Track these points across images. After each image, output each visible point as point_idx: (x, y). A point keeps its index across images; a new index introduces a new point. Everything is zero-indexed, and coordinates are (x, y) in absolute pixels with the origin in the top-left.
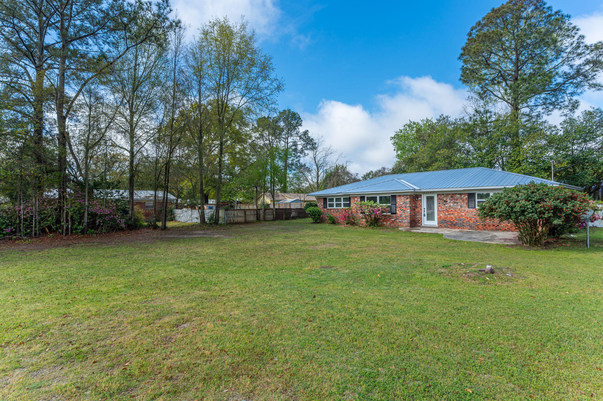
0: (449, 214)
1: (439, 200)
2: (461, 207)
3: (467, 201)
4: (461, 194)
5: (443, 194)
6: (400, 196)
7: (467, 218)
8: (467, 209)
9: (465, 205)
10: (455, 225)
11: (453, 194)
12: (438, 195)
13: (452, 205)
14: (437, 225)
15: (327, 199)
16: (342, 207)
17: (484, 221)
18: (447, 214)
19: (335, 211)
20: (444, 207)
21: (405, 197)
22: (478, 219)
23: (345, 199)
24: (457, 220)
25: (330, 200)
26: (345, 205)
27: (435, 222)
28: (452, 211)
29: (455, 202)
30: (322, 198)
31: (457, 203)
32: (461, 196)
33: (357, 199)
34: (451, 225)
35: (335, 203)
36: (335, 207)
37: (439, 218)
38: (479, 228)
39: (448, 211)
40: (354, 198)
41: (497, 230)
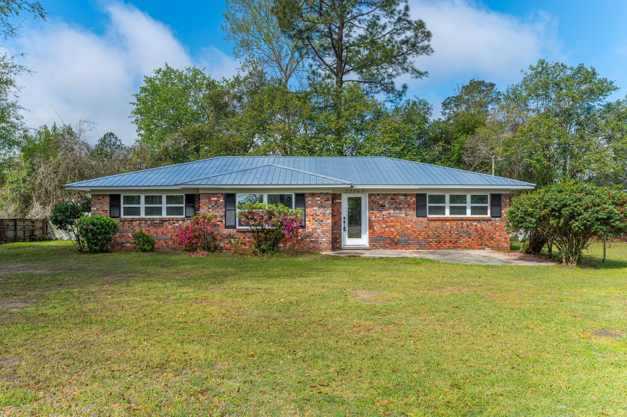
0: (387, 227)
1: (372, 204)
2: (407, 215)
3: (415, 206)
4: (405, 195)
5: (379, 195)
6: (313, 195)
7: (415, 231)
8: (415, 218)
9: (412, 213)
10: (396, 243)
11: (395, 195)
12: (370, 195)
13: (392, 211)
14: (367, 245)
15: (119, 196)
16: (164, 215)
17: (438, 236)
18: (384, 226)
19: (146, 223)
20: (379, 215)
21: (322, 196)
22: (430, 233)
23: (170, 199)
24: (400, 236)
25: (128, 199)
26: (170, 211)
27: (364, 241)
28: (392, 221)
29: (397, 208)
30: (106, 195)
31: (400, 209)
32: (405, 199)
33: (216, 199)
34: (390, 244)
35: (142, 206)
36: (143, 215)
37: (372, 233)
38: (431, 247)
39: (386, 222)
40: (209, 196)
41: (455, 248)
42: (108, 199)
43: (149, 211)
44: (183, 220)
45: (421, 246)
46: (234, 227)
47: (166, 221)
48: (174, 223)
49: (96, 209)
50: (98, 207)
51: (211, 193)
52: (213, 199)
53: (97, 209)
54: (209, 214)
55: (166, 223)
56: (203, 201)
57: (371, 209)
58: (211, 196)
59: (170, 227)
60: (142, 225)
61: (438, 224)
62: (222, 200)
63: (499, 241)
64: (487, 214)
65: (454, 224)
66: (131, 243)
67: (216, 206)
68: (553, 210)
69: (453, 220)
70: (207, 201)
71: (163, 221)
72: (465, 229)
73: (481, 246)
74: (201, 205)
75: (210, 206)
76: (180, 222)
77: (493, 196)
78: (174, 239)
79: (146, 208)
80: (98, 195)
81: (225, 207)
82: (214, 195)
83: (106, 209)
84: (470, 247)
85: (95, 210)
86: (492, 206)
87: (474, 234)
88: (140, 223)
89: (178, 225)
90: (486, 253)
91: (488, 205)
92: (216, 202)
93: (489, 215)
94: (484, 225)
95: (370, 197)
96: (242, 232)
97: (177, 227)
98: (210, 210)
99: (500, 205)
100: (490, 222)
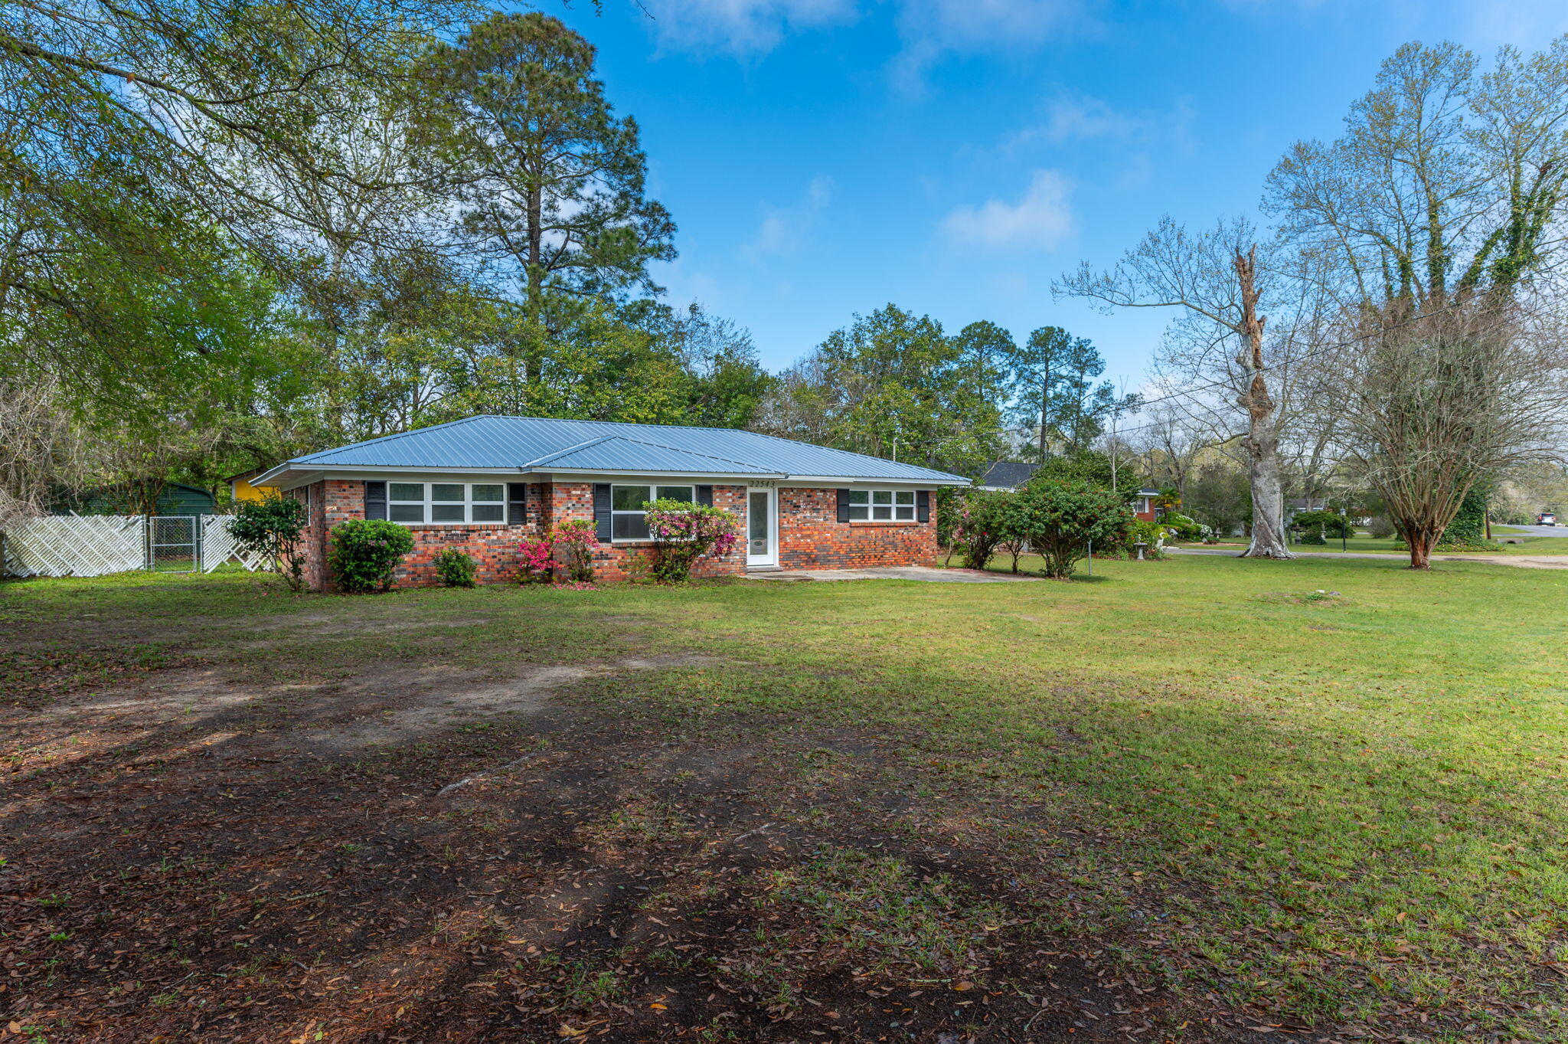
0: (802, 537)
1: (783, 503)
2: (826, 519)
3: (835, 507)
4: (824, 491)
5: (792, 490)
6: (722, 488)
7: (835, 543)
8: (835, 524)
9: (832, 516)
10: (814, 561)
11: (812, 490)
12: (781, 491)
13: (808, 514)
14: (777, 565)
15: (382, 485)
16: (468, 521)
17: (862, 549)
18: (799, 535)
19: (436, 536)
20: (791, 521)
21: (734, 491)
22: (853, 544)
23: (480, 492)
24: (819, 550)
25: (400, 491)
26: (480, 513)
27: (771, 558)
28: (808, 528)
29: (814, 510)
30: (357, 482)
31: (817, 510)
32: (824, 496)
33: (579, 492)
34: (807, 562)
35: (428, 503)
36: (428, 520)
37: (784, 546)
38: (854, 565)
39: (801, 530)
40: (567, 488)
41: (880, 565)
42: (361, 491)
43: (439, 513)
44: (505, 529)
45: (843, 565)
46: (608, 541)
47: (474, 531)
48: (489, 535)
49: (335, 508)
50: (340, 504)
51: (571, 482)
52: (574, 492)
53: (339, 509)
54: (568, 518)
55: (473, 535)
56: (558, 495)
57: (782, 510)
58: (572, 488)
59: (480, 541)
60: (428, 539)
61: (862, 531)
62: (588, 495)
63: (926, 554)
64: (912, 518)
65: (879, 531)
66: (409, 574)
67: (580, 505)
68: (1067, 513)
69: (879, 526)
70: (565, 496)
71: (469, 531)
72: (891, 539)
73: (909, 561)
74: (554, 502)
75: (570, 505)
76: (500, 533)
77: (919, 493)
78: (488, 564)
79: (434, 507)
80: (340, 482)
81: (595, 506)
82: (576, 486)
83: (357, 508)
84: (897, 564)
85: (333, 512)
86: (919, 506)
87: (900, 545)
88: (425, 536)
89: (495, 537)
90: (915, 569)
91: (914, 506)
92: (579, 498)
93: (914, 520)
94: (912, 534)
95: (780, 493)
96: (620, 548)
97: (493, 541)
98: (570, 512)
99: (927, 506)
100: (917, 529)
